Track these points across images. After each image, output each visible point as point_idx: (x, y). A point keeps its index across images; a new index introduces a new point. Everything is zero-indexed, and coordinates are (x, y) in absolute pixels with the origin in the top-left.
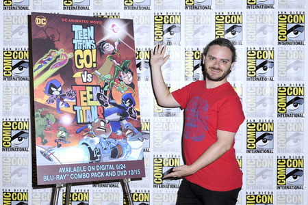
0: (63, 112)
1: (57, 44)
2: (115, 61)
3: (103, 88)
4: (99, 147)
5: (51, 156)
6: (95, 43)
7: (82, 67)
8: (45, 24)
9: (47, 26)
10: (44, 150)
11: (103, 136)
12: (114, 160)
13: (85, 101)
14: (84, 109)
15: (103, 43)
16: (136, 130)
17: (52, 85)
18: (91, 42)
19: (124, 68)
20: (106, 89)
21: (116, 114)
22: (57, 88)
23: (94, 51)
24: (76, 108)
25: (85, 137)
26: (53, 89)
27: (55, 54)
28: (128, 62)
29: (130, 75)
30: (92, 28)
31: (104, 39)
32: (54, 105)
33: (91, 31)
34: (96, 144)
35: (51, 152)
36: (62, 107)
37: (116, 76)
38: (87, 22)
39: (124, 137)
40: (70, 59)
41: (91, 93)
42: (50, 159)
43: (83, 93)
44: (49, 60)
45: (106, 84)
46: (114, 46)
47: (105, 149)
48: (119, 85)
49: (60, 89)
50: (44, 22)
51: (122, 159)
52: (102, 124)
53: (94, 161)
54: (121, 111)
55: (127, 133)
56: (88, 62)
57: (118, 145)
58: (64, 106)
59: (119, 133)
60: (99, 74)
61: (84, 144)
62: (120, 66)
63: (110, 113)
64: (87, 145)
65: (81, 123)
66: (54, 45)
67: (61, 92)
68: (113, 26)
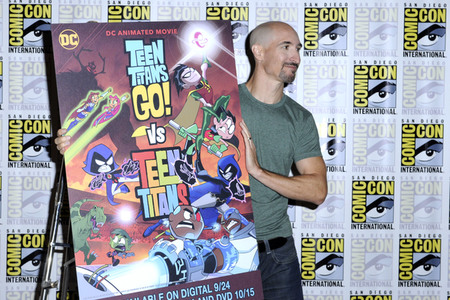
0: (118, 203)
1: (100, 79)
2: (202, 100)
3: (184, 152)
4: (184, 256)
5: (104, 282)
6: (166, 71)
7: (146, 116)
8: (76, 43)
9: (81, 48)
10: (90, 274)
11: (190, 236)
12: (211, 276)
13: (155, 178)
14: (154, 192)
15: (181, 68)
16: (244, 220)
17: (97, 156)
18: (160, 69)
19: (219, 111)
20: (190, 152)
21: (209, 195)
22: (106, 161)
23: (166, 86)
24: (140, 192)
25: (160, 242)
26: (98, 162)
27: (98, 97)
28: (225, 100)
29: (229, 122)
30: (160, 42)
31: (182, 61)
32: (102, 192)
33: (158, 49)
34: (178, 252)
35: (103, 275)
36: (117, 193)
37: (207, 127)
38: (151, 32)
39: (225, 234)
40: (125, 105)
41: (165, 162)
42: (101, 288)
43: (150, 164)
44: (88, 109)
45: (190, 143)
46: (200, 72)
47: (195, 259)
48: (212, 142)
49: (110, 162)
50: (74, 40)
51: (223, 273)
52: (187, 215)
53: (176, 283)
54: (218, 188)
55: (229, 227)
56: (157, 106)
57: (215, 249)
58: (119, 190)
59: (217, 227)
60: (177, 126)
61: (157, 254)
62: (211, 109)
63: (199, 194)
64: (163, 255)
65: (150, 219)
66: (96, 82)
67: (112, 166)
68: (197, 35)
